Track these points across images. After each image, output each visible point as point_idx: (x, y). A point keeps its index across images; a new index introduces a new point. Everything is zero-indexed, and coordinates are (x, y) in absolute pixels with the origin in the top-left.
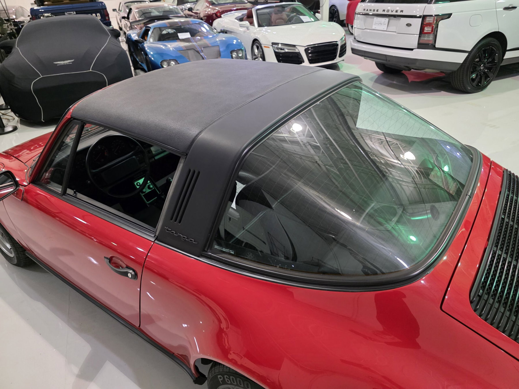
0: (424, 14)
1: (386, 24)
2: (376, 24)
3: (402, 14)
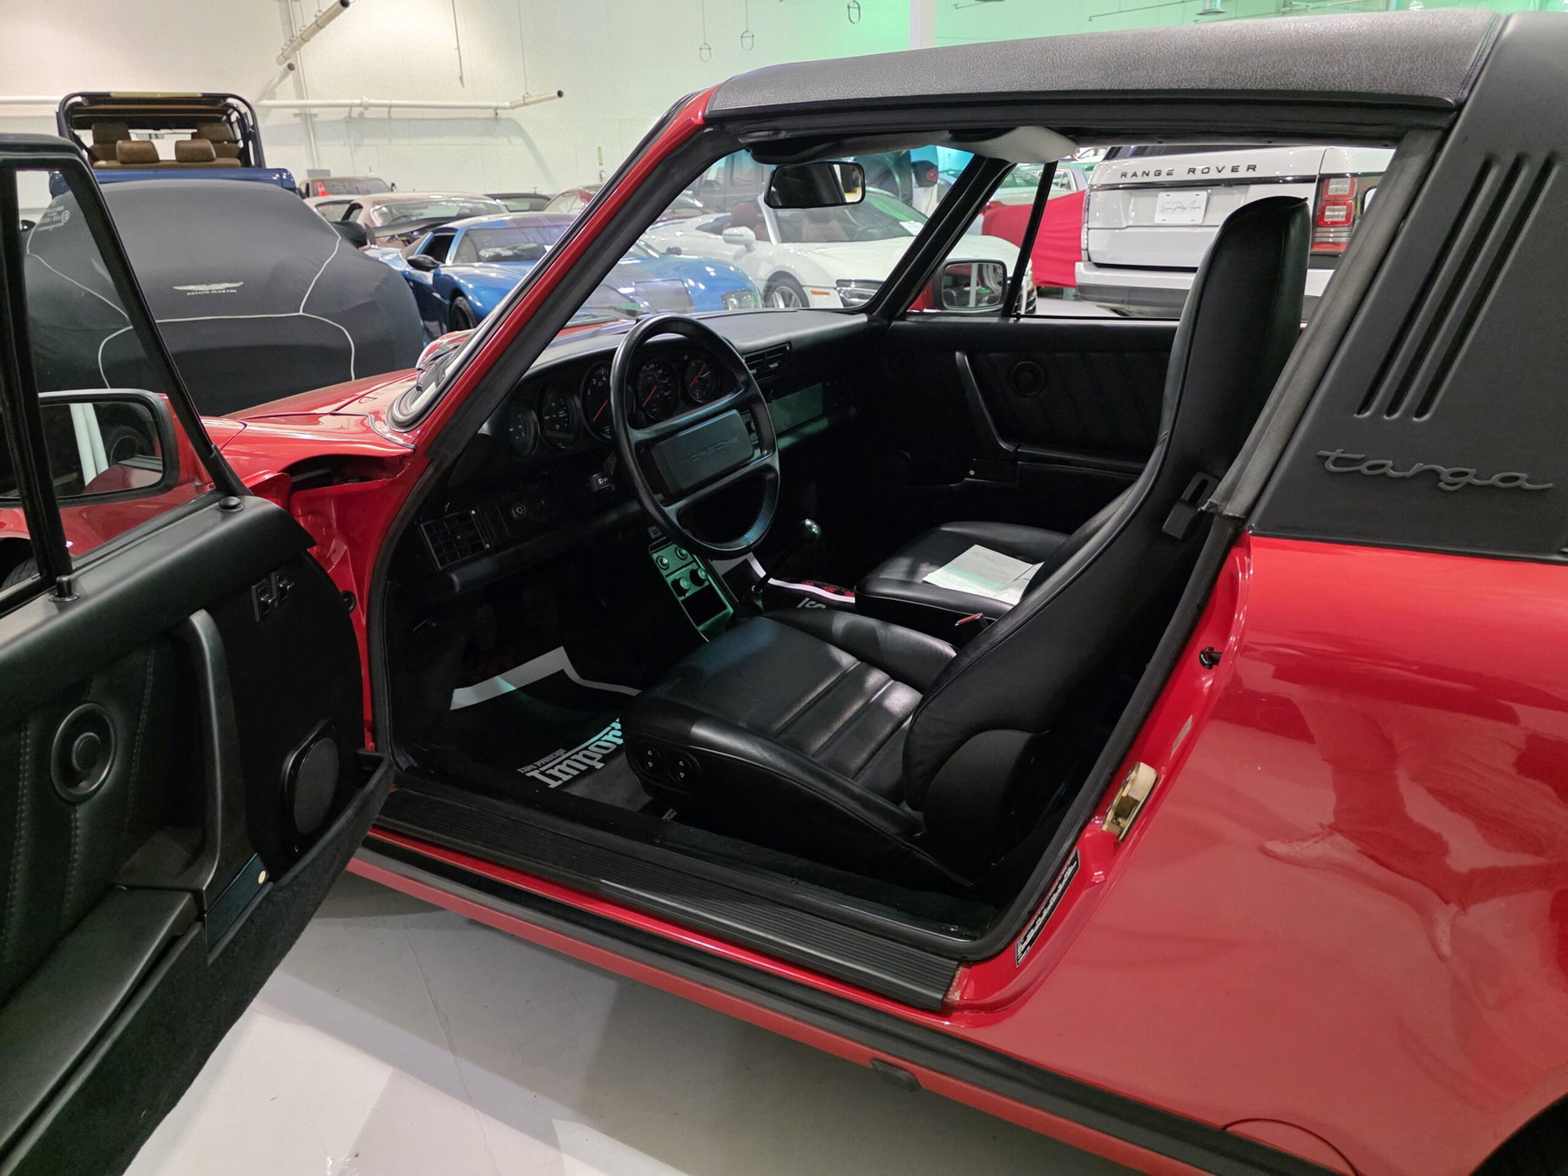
0: (1321, 172)
1: (1199, 208)
2: (1164, 210)
3: (1251, 174)
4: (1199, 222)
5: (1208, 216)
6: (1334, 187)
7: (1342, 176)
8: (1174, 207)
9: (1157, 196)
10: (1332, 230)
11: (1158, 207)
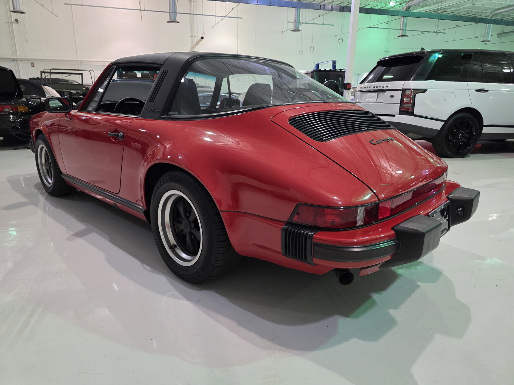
0: (403, 88)
1: (376, 97)
2: (369, 98)
3: (387, 88)
4: (375, 101)
5: (378, 99)
6: (408, 93)
7: (410, 89)
8: (371, 97)
9: (367, 94)
10: (406, 104)
11: (367, 97)
